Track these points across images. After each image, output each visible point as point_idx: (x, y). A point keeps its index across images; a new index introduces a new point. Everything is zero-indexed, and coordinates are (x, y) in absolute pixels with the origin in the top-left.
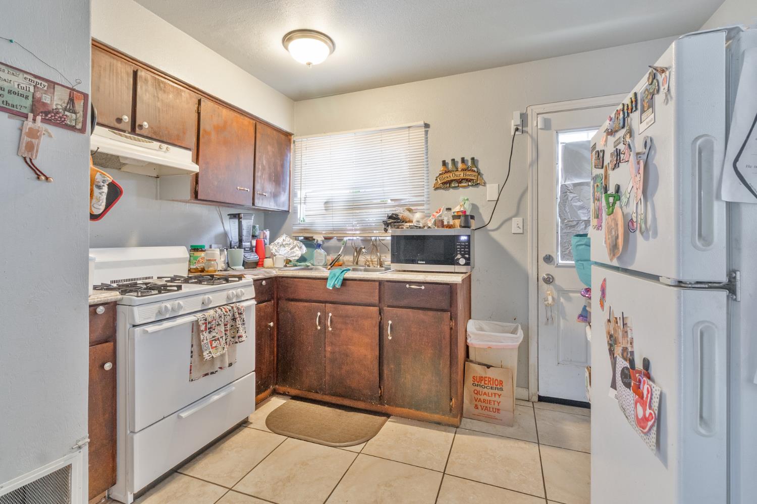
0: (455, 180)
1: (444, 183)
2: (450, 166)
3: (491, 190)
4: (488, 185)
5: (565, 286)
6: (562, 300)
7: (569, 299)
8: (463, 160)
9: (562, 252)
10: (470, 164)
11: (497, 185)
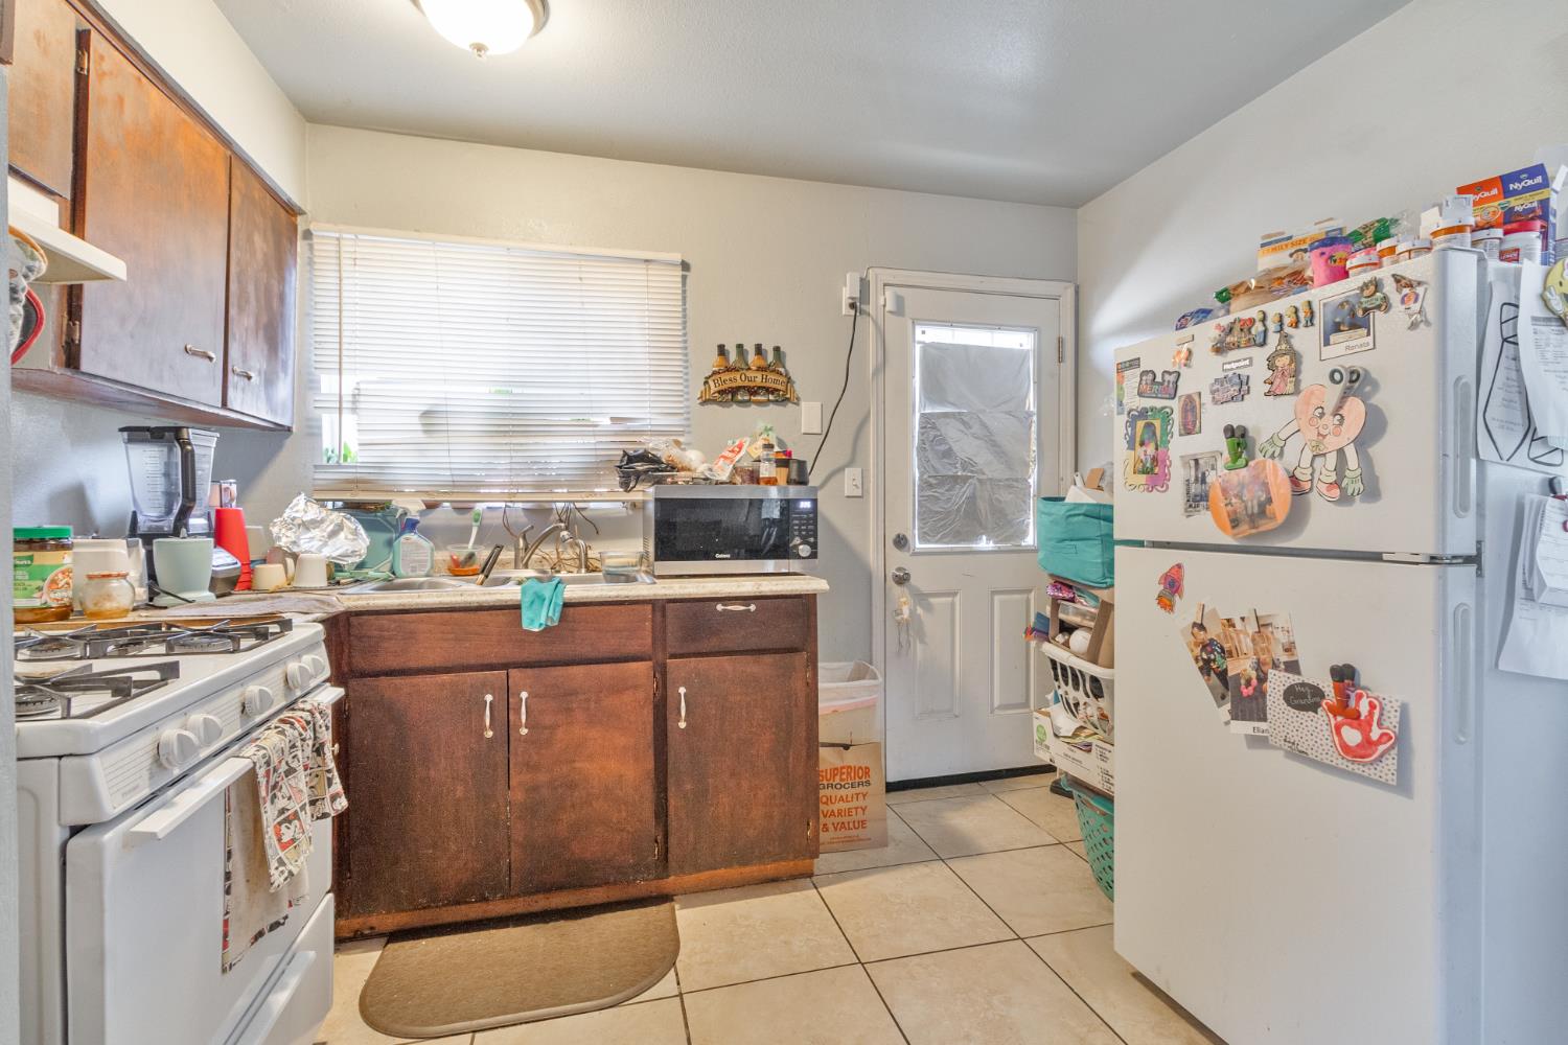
0: (744, 387)
1: (721, 392)
2: (733, 357)
3: (808, 415)
4: (803, 404)
5: (925, 589)
6: (919, 611)
7: (929, 608)
8: (759, 350)
9: (920, 528)
10: (770, 358)
11: (819, 404)
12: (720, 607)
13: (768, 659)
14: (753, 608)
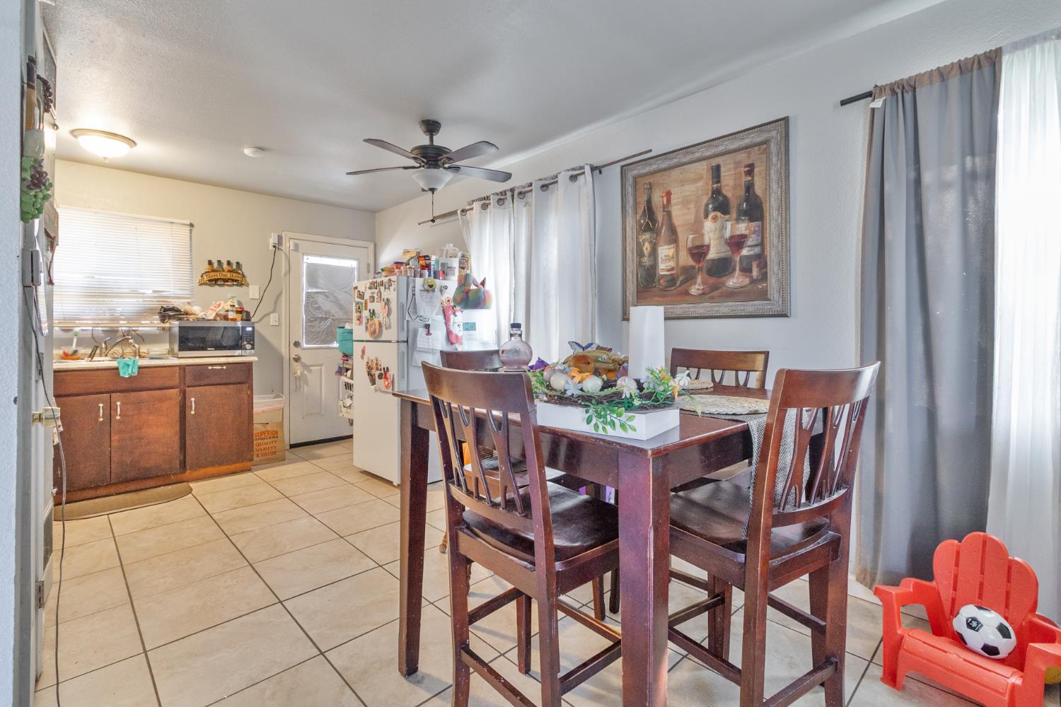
0: (221, 279)
1: (210, 280)
2: (216, 265)
3: (253, 291)
4: (250, 286)
5: (308, 363)
6: (306, 372)
7: (310, 371)
8: (229, 263)
9: (306, 339)
10: (234, 267)
11: (258, 287)
12: (210, 368)
13: (231, 386)
14: (225, 367)
